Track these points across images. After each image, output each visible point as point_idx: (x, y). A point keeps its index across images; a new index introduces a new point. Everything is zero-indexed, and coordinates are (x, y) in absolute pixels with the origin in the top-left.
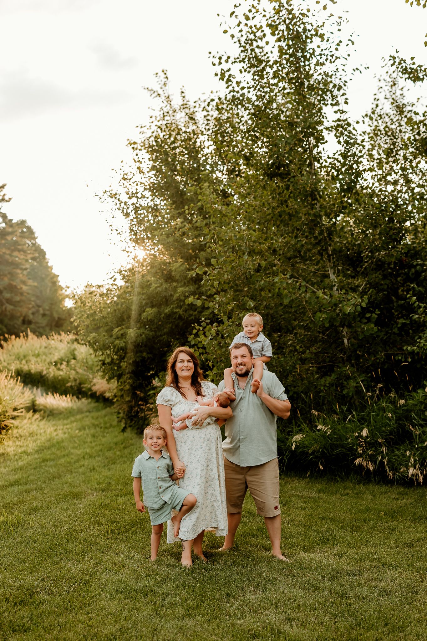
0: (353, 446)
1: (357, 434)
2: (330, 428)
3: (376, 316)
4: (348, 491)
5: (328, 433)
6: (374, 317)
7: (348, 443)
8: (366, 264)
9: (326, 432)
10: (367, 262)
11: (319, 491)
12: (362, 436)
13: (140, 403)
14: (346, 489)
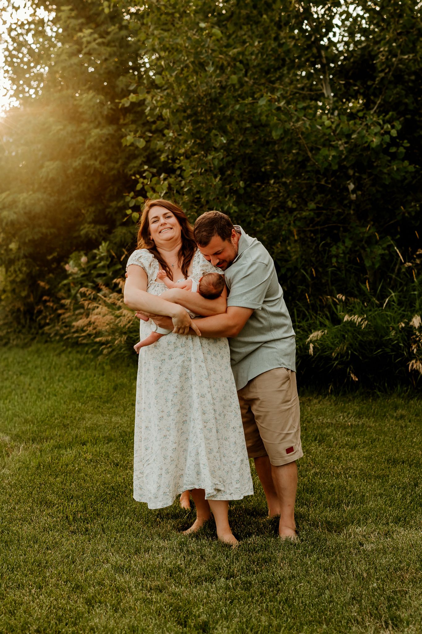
0: (398, 343)
1: (403, 325)
2: (366, 319)
3: (404, 151)
4: (400, 411)
5: (363, 326)
6: (401, 152)
7: (390, 339)
8: (382, 75)
9: (360, 325)
10: (382, 71)
11: (359, 415)
12: (412, 327)
13: (45, 298)
14: (396, 408)
